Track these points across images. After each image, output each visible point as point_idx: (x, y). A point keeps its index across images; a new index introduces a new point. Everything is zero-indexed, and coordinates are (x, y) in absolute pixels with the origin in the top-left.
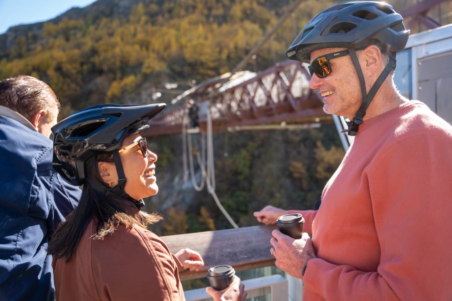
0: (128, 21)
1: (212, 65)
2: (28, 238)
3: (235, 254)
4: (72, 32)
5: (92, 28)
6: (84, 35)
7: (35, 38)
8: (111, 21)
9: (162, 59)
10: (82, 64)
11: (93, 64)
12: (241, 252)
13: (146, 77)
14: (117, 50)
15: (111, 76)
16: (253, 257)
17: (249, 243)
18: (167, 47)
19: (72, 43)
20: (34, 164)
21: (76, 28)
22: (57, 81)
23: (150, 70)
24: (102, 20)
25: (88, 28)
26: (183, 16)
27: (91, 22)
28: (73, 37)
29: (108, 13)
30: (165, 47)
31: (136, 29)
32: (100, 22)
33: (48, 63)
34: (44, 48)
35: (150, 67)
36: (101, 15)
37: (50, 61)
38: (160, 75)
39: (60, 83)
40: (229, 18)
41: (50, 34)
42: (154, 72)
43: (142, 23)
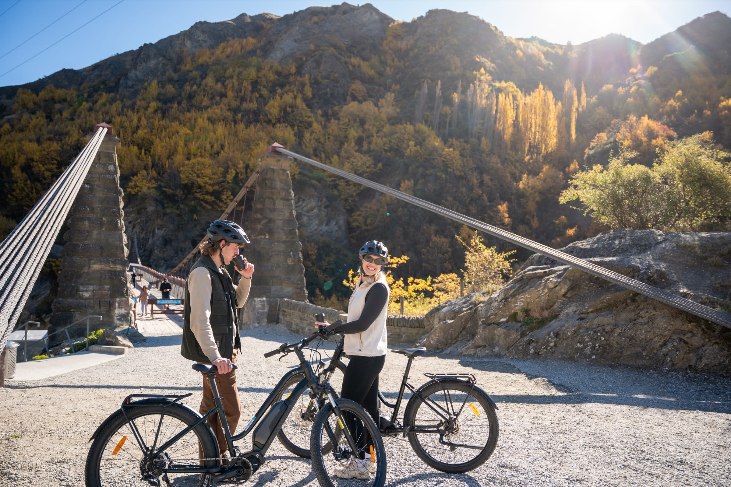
0: (133, 106)
4: (58, 106)
5: (85, 106)
7: (2, 110)
13: (130, 199)
21: (65, 100)
22: (23, 185)
23: (136, 190)
24: (101, 95)
25: (80, 104)
26: (205, 106)
27: (86, 95)
28: (57, 116)
29: (112, 84)
30: (170, 152)
31: (139, 120)
32: (98, 96)
33: (14, 157)
34: (12, 126)
35: (136, 186)
36: (102, 86)
37: (17, 156)
38: (146, 199)
39: (26, 188)
40: (263, 115)
41: (24, 106)
42: (140, 193)
43: (151, 110)
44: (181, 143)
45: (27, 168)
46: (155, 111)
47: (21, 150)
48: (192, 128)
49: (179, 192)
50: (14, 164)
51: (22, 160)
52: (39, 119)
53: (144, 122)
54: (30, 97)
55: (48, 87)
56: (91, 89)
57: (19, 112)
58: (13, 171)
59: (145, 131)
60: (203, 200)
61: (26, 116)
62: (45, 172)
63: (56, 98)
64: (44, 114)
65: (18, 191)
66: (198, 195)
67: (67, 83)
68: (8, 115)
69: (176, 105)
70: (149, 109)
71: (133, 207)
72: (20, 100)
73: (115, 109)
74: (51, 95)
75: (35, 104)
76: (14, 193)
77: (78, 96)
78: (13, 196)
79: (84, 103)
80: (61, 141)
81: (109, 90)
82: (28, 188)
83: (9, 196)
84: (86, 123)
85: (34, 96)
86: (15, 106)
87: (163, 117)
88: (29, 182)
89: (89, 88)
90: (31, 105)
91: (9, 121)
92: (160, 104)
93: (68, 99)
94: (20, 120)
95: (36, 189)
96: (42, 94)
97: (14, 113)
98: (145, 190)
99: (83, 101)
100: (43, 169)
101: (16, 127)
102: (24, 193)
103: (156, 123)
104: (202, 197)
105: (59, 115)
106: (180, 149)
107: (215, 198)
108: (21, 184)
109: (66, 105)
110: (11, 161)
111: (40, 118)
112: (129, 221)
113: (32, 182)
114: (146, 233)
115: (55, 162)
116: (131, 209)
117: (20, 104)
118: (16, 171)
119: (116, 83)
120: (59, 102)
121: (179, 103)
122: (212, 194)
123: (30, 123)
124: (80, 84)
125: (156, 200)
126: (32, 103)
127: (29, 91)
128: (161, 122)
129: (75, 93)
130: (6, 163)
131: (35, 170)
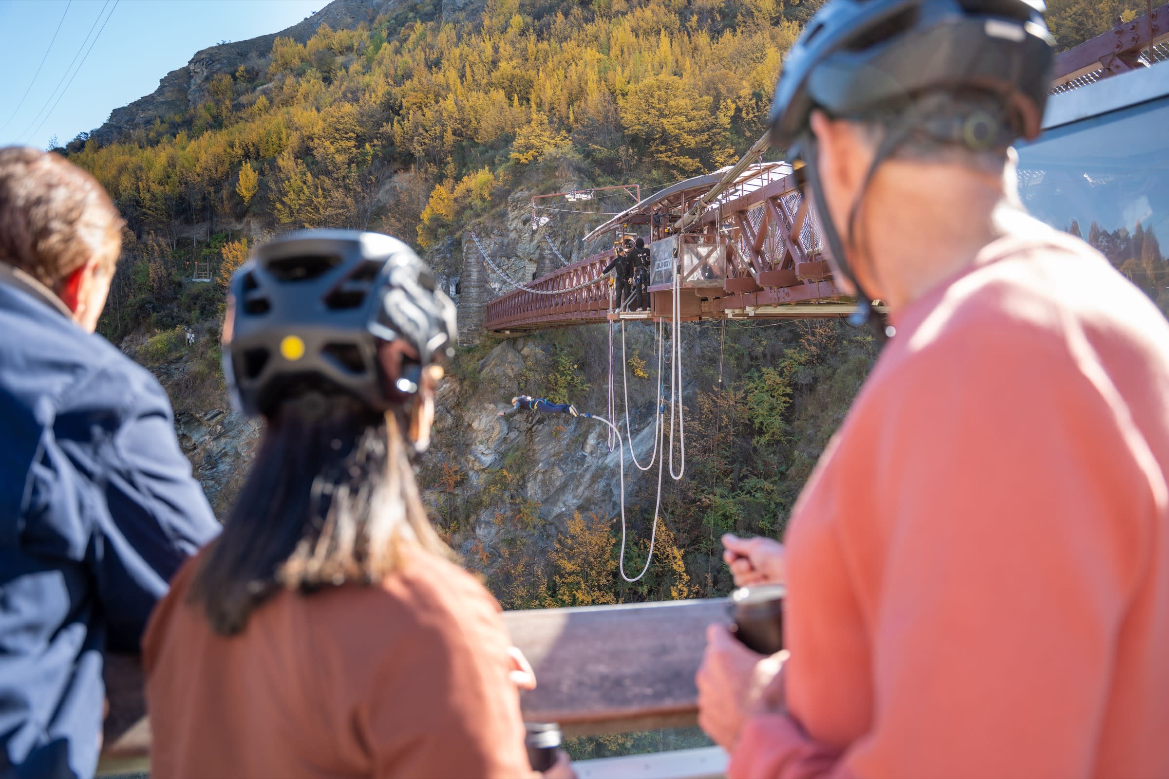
0: (478, 29)
1: (692, 141)
2: (17, 611)
3: (618, 682)
4: (340, 59)
5: (387, 48)
6: (367, 69)
7: (253, 77)
8: (436, 31)
9: (562, 125)
10: (360, 140)
11: (390, 141)
12: (637, 678)
13: (519, 172)
14: (449, 104)
15: (433, 169)
16: (669, 693)
17: (664, 650)
18: (576, 96)
19: (337, 89)
20: (46, 412)
21: (350, 49)
22: (299, 183)
23: (529, 155)
24: (412, 28)
25: (378, 48)
26: (618, 12)
27: (384, 34)
28: (341, 73)
29: (429, 8)
30: (570, 94)
31: (496, 49)
32: (408, 31)
33: (280, 139)
34: (271, 102)
35: (528, 147)
36: (411, 15)
37: (284, 136)
38: (556, 168)
39: (305, 187)
40: (742, 15)
41: (286, 65)
42: (540, 159)
43: (512, 32)
44: (592, 76)
45: (305, 153)
46: (523, 33)
47: (290, 125)
48: (606, 49)
49: (624, 152)
50: (280, 149)
51: (294, 140)
52: (311, 83)
53: (505, 49)
54: (292, 50)
55: (320, 31)
56: (393, 21)
57: (279, 76)
58: (280, 162)
59: (514, 63)
60: (674, 167)
61: (290, 80)
62: (336, 156)
63: (336, 46)
64: (319, 75)
65: (292, 195)
66: (663, 157)
67: (350, 20)
68: (262, 85)
69: (560, 17)
70: (509, 29)
71: (529, 189)
72: (279, 58)
73: (445, 39)
74: (326, 42)
75: (302, 60)
76: (285, 199)
77: (371, 37)
78: (283, 203)
79: (385, 44)
80: (357, 100)
81: (426, 17)
82: (308, 187)
83: (279, 206)
84: (396, 70)
85: (300, 46)
86: (272, 68)
87: (540, 37)
88: (309, 176)
89: (389, 21)
90: (296, 62)
91: (264, 92)
92: (529, 19)
93: (356, 45)
94: (282, 88)
95: (323, 189)
96: (312, 42)
97: (271, 80)
98: (549, 150)
99: (381, 42)
100: (332, 149)
101: (277, 100)
102: (303, 197)
103: (531, 47)
104: (672, 161)
105: (344, 70)
106: (592, 86)
107: (700, 162)
108: (295, 180)
109: (353, 55)
110: (275, 147)
111: (312, 81)
112: (523, 218)
113: (314, 176)
114: (563, 242)
115: (351, 134)
116: (526, 193)
117: (280, 62)
118: (286, 161)
119: (435, 7)
120: (341, 53)
121: (566, 15)
122: (692, 153)
123: (297, 91)
124: (372, 21)
125: (578, 170)
126: (297, 59)
127: (292, 40)
128: (540, 45)
129: (366, 34)
130: (267, 150)
131: (318, 154)
